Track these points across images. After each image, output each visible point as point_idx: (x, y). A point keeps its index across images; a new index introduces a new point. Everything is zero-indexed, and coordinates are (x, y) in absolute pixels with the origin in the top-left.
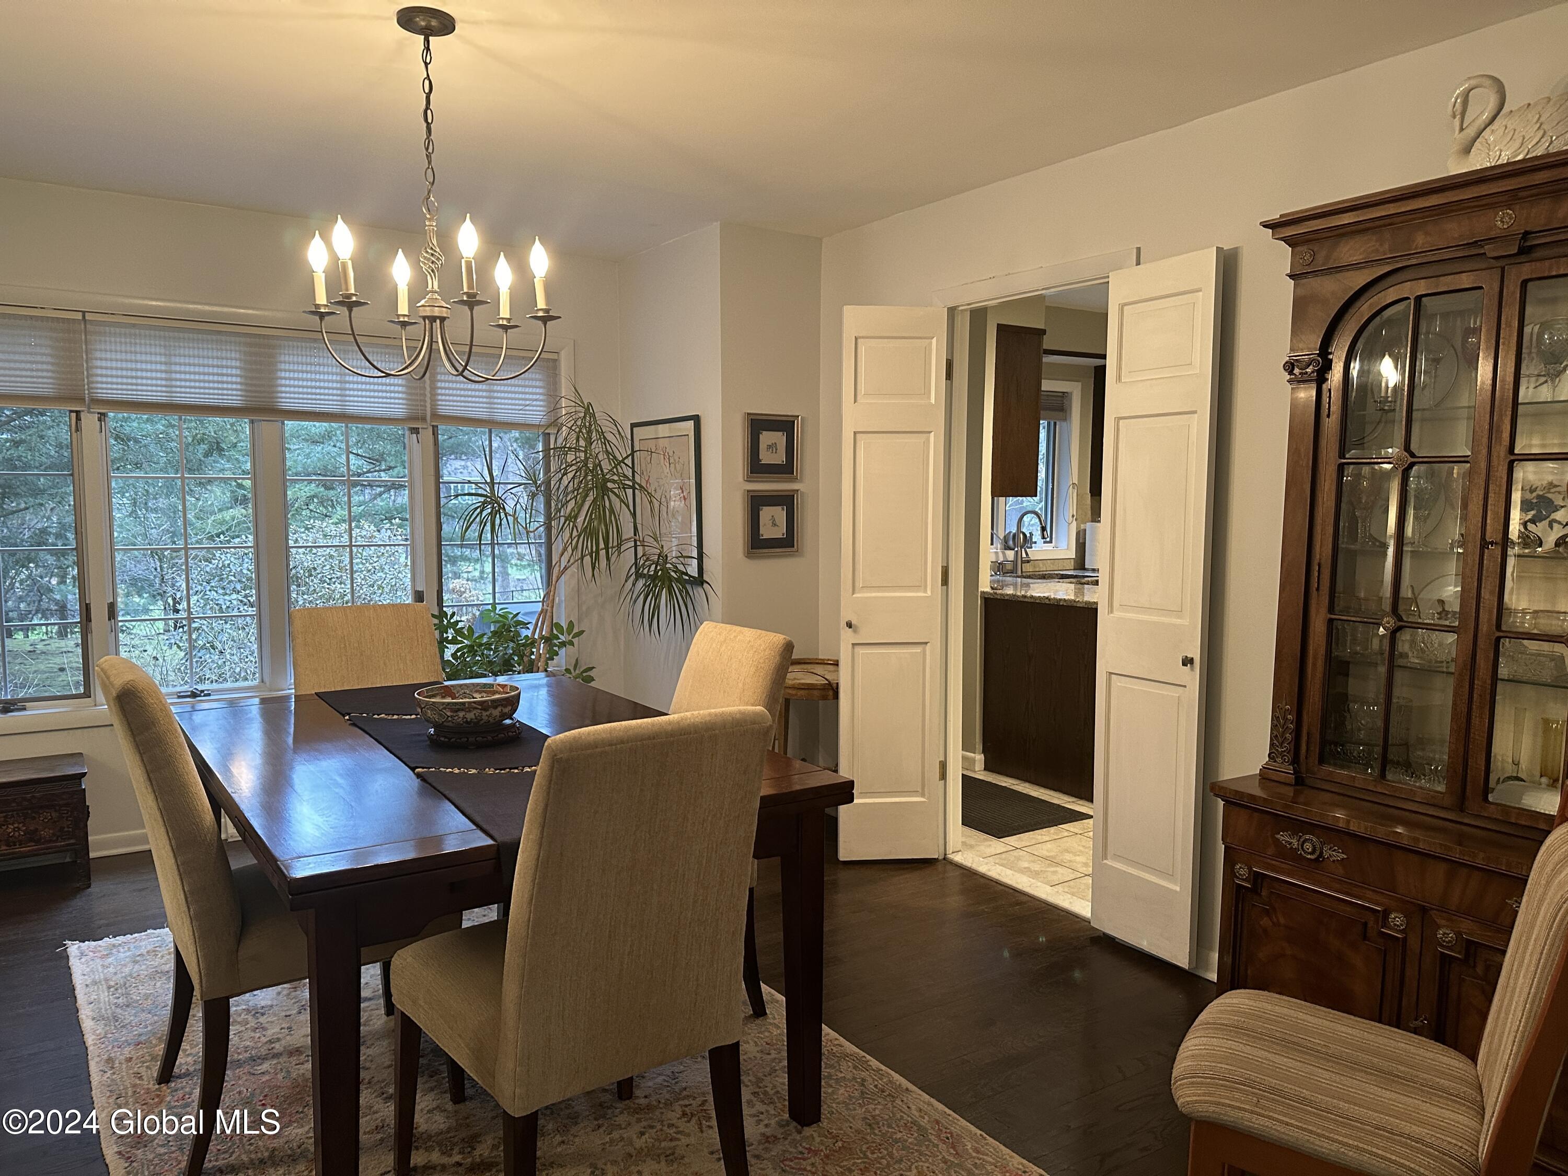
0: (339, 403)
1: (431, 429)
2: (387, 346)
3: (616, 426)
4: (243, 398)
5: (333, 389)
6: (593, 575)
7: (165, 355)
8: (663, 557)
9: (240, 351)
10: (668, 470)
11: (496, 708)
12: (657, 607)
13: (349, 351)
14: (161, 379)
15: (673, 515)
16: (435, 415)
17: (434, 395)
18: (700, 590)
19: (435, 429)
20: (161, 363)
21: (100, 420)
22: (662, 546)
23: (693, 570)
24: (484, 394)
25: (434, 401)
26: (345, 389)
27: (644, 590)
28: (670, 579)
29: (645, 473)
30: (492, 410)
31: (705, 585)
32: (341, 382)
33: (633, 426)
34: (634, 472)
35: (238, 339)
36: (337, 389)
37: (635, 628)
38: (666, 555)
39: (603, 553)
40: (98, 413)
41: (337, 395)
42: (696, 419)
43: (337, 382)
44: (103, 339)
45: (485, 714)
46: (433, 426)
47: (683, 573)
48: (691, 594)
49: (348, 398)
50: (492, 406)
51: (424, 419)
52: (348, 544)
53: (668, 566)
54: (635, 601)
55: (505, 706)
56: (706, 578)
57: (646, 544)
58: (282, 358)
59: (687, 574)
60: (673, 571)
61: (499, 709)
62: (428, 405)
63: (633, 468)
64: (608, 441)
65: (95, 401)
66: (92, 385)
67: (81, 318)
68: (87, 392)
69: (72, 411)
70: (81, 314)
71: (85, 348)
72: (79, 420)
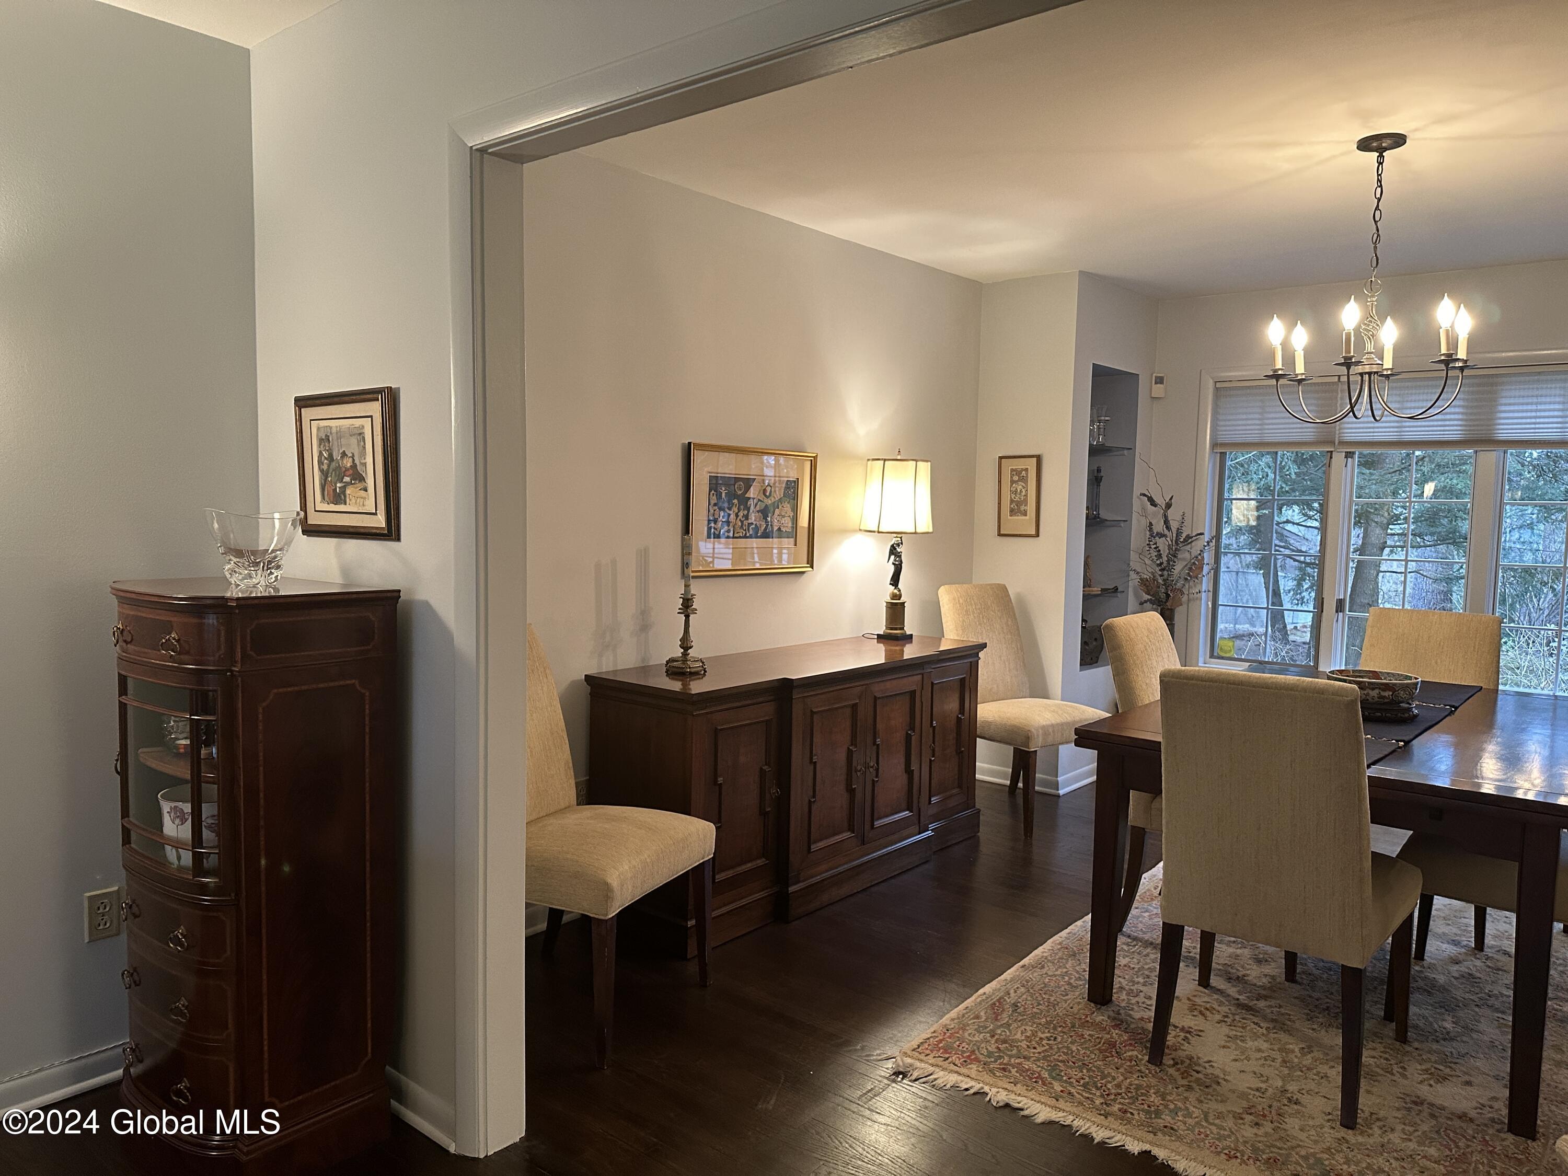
4: (1465, 433)
9: (1464, 392)
11: (1373, 689)
21: (1346, 457)
40: (1345, 452)
55: (1384, 690)
58: (1504, 394)
61: (1377, 691)
65: (1343, 443)
66: (1341, 431)
67: (1337, 380)
68: (1337, 436)
69: (1328, 452)
70: (1337, 377)
71: (1339, 402)
72: (1331, 457)
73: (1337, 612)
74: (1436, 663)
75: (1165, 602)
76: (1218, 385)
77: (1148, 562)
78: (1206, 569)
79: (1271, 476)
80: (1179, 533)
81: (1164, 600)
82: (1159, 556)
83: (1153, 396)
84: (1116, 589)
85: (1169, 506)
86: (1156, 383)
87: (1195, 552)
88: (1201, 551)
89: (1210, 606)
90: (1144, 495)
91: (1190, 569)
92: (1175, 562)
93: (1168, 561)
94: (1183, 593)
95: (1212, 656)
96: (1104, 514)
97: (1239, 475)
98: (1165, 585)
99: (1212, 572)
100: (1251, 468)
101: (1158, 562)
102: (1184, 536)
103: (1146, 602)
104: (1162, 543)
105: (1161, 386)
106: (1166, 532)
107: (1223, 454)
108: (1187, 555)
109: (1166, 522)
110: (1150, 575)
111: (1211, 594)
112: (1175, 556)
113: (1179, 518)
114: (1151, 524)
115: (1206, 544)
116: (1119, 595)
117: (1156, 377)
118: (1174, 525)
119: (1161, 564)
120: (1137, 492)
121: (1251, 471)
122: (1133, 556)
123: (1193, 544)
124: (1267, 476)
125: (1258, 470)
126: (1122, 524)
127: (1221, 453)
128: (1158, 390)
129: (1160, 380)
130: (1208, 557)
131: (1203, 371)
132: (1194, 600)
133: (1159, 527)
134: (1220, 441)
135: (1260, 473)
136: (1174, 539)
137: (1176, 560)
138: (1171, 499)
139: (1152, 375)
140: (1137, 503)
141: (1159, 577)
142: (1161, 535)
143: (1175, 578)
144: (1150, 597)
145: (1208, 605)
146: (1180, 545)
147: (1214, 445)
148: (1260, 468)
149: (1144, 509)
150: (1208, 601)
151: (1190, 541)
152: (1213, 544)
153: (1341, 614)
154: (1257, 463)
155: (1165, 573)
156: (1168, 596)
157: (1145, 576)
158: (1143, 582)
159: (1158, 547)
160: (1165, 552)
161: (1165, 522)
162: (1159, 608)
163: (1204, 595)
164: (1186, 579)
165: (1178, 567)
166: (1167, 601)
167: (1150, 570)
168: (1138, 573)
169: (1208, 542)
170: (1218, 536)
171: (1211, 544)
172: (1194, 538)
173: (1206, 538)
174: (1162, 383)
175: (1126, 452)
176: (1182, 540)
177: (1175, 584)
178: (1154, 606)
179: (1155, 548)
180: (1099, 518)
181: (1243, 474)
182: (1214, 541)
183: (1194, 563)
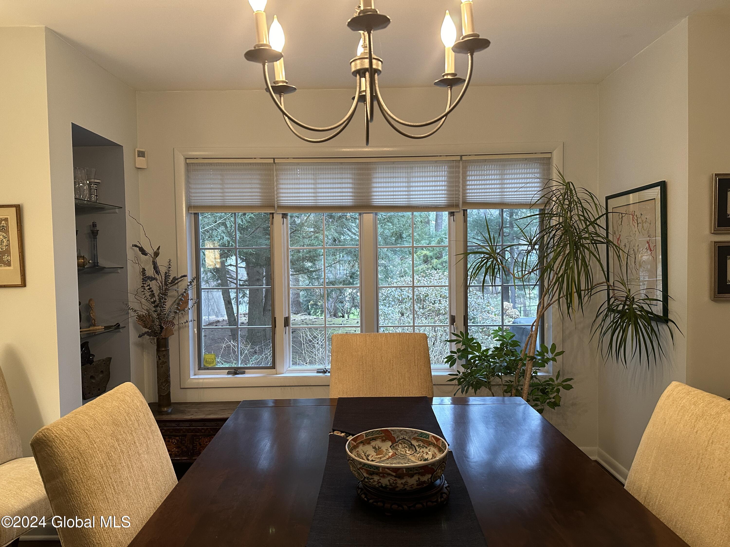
0: (406, 200)
1: (462, 212)
2: (436, 161)
3: (592, 197)
4: (353, 201)
5: (403, 191)
6: (569, 313)
7: (314, 179)
8: (630, 299)
9: (352, 173)
10: (636, 229)
11: (412, 476)
12: (624, 340)
13: (413, 167)
14: (311, 193)
15: (640, 266)
16: (465, 203)
17: (464, 190)
18: (665, 326)
19: (465, 212)
20: (311, 184)
21: (283, 218)
22: (629, 290)
23: (658, 309)
24: (498, 186)
25: (464, 194)
26: (410, 191)
27: (612, 326)
28: (636, 317)
29: (616, 233)
30: (503, 197)
31: (670, 324)
32: (408, 187)
33: (608, 198)
34: (607, 233)
35: (351, 167)
36: (405, 191)
37: (604, 356)
38: (633, 298)
39: (575, 295)
40: (282, 214)
41: (405, 195)
42: (663, 185)
43: (405, 187)
44: (286, 172)
45: (399, 481)
46: (464, 210)
47: (648, 312)
48: (656, 329)
49: (412, 197)
50: (503, 194)
51: (457, 206)
52: (412, 285)
53: (634, 306)
54: (604, 334)
55: (423, 474)
56: (670, 317)
57: (616, 288)
58: (375, 176)
59: (652, 313)
60: (639, 311)
61: (416, 477)
62: (461, 197)
63: (607, 230)
64: (585, 209)
65: (281, 207)
66: (279, 199)
67: (273, 162)
68: (276, 203)
69: (270, 213)
70: (273, 159)
71: (275, 178)
72: (273, 218)
73: (285, 326)
74: (389, 379)
75: (160, 333)
76: (188, 161)
77: (143, 301)
78: (190, 303)
79: (226, 238)
80: (167, 275)
81: (159, 332)
82: (153, 295)
83: (137, 166)
84: (118, 326)
85: (156, 254)
86: (139, 156)
87: (181, 290)
88: (186, 289)
89: (196, 332)
90: (136, 246)
91: (178, 304)
92: (166, 299)
93: (160, 299)
94: (173, 324)
95: (200, 368)
96: (102, 262)
97: (207, 237)
98: (159, 318)
99: (196, 305)
100: (214, 233)
101: (152, 300)
102: (171, 278)
103: (143, 334)
104: (154, 285)
105: (144, 159)
106: (156, 276)
107: (196, 215)
108: (175, 293)
109: (156, 268)
110: (146, 312)
111: (196, 323)
112: (165, 295)
113: (167, 264)
114: (144, 270)
115: (189, 284)
116: (121, 330)
117: (138, 151)
118: (163, 270)
119: (155, 302)
120: (129, 244)
121: (214, 235)
122: (131, 297)
123: (179, 284)
124: (223, 238)
125: (217, 235)
126: (119, 271)
127: (195, 214)
128: (141, 162)
129: (141, 154)
130: (191, 294)
131: (175, 149)
132: (183, 327)
133: (150, 272)
134: (193, 204)
135: (219, 236)
136: (163, 280)
137: (166, 297)
138: (158, 249)
139: (135, 150)
140: (131, 253)
141: (153, 313)
142: (152, 279)
143: (166, 312)
144: (147, 330)
145: (194, 331)
146: (169, 286)
147: (189, 207)
148: (219, 234)
149: (137, 257)
150: (194, 328)
151: (176, 281)
152: (194, 283)
153: (287, 327)
154: (217, 230)
155: (159, 308)
156: (162, 328)
157: (142, 313)
158: (140, 318)
159: (151, 288)
160: (156, 292)
161: (154, 268)
162: (156, 338)
163: (190, 324)
164: (176, 313)
165: (169, 304)
166: (161, 331)
167: (145, 308)
168: (135, 311)
169: (191, 282)
170: (197, 278)
171: (193, 283)
172: (179, 280)
173: (189, 279)
174: (144, 156)
175: (117, 210)
176: (170, 281)
177: (167, 318)
178: (151, 337)
179: (149, 289)
180: (98, 266)
181: (209, 237)
182: (195, 281)
183: (181, 299)
